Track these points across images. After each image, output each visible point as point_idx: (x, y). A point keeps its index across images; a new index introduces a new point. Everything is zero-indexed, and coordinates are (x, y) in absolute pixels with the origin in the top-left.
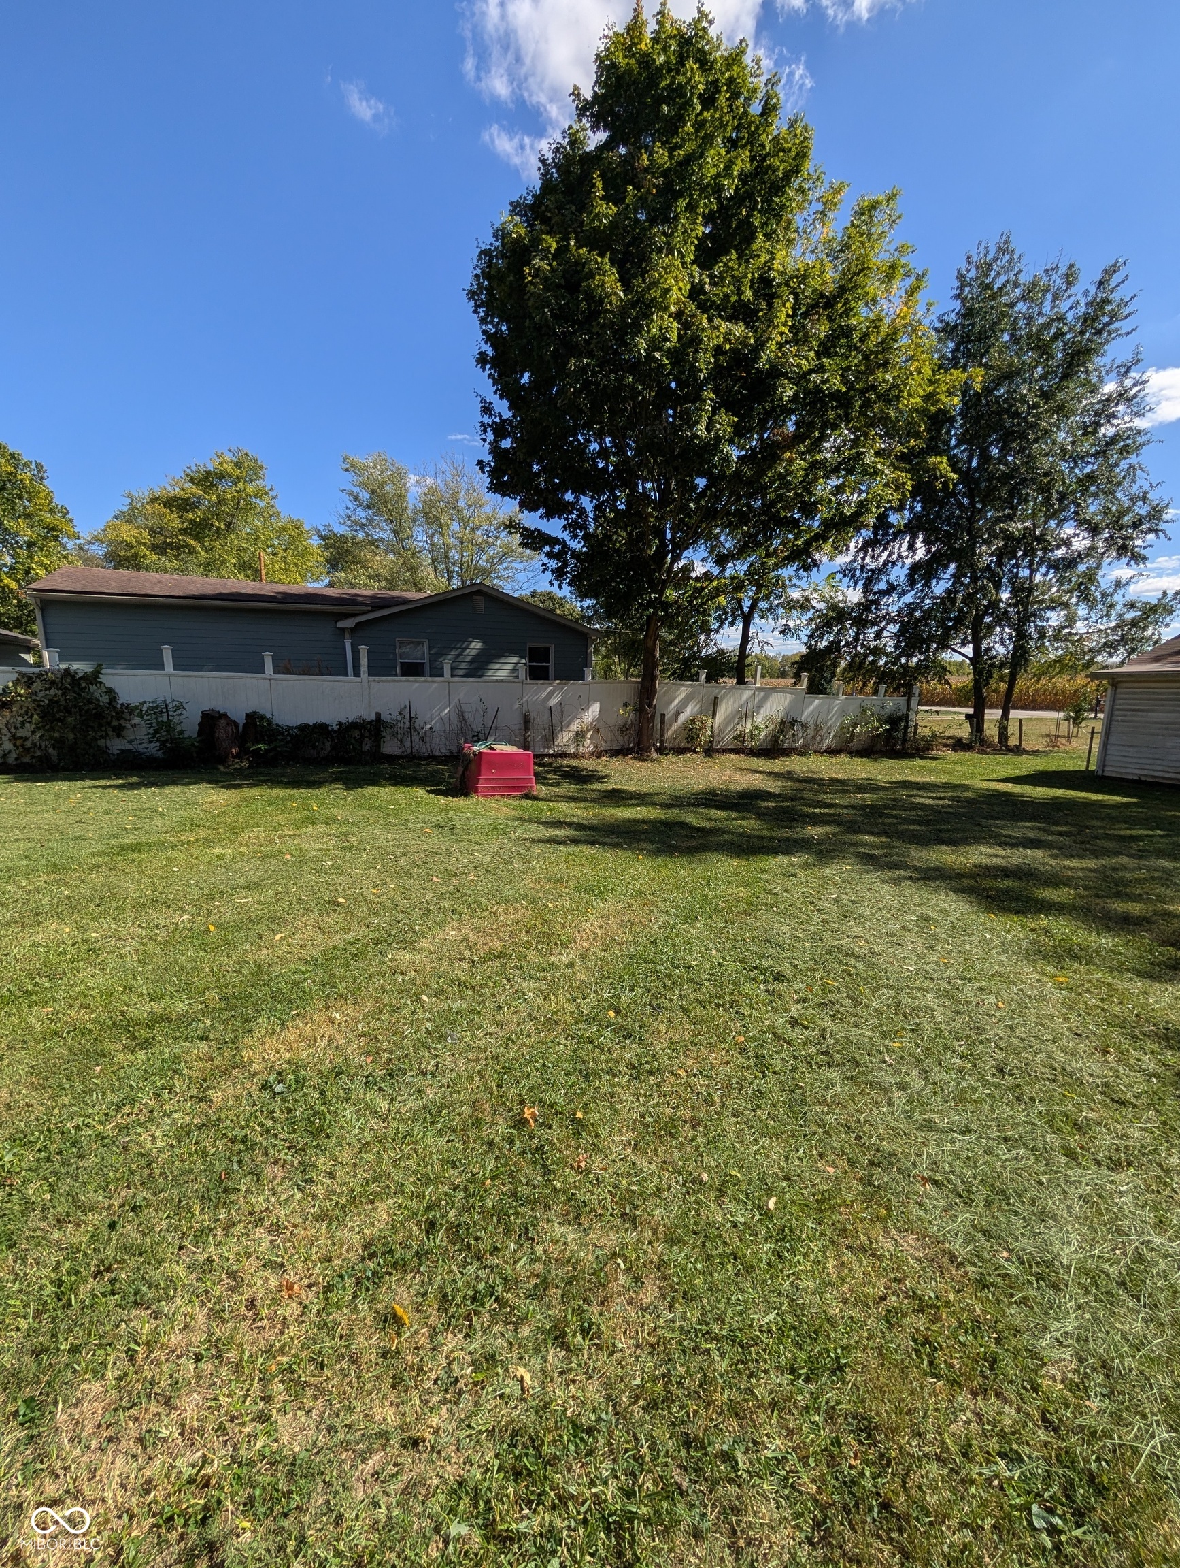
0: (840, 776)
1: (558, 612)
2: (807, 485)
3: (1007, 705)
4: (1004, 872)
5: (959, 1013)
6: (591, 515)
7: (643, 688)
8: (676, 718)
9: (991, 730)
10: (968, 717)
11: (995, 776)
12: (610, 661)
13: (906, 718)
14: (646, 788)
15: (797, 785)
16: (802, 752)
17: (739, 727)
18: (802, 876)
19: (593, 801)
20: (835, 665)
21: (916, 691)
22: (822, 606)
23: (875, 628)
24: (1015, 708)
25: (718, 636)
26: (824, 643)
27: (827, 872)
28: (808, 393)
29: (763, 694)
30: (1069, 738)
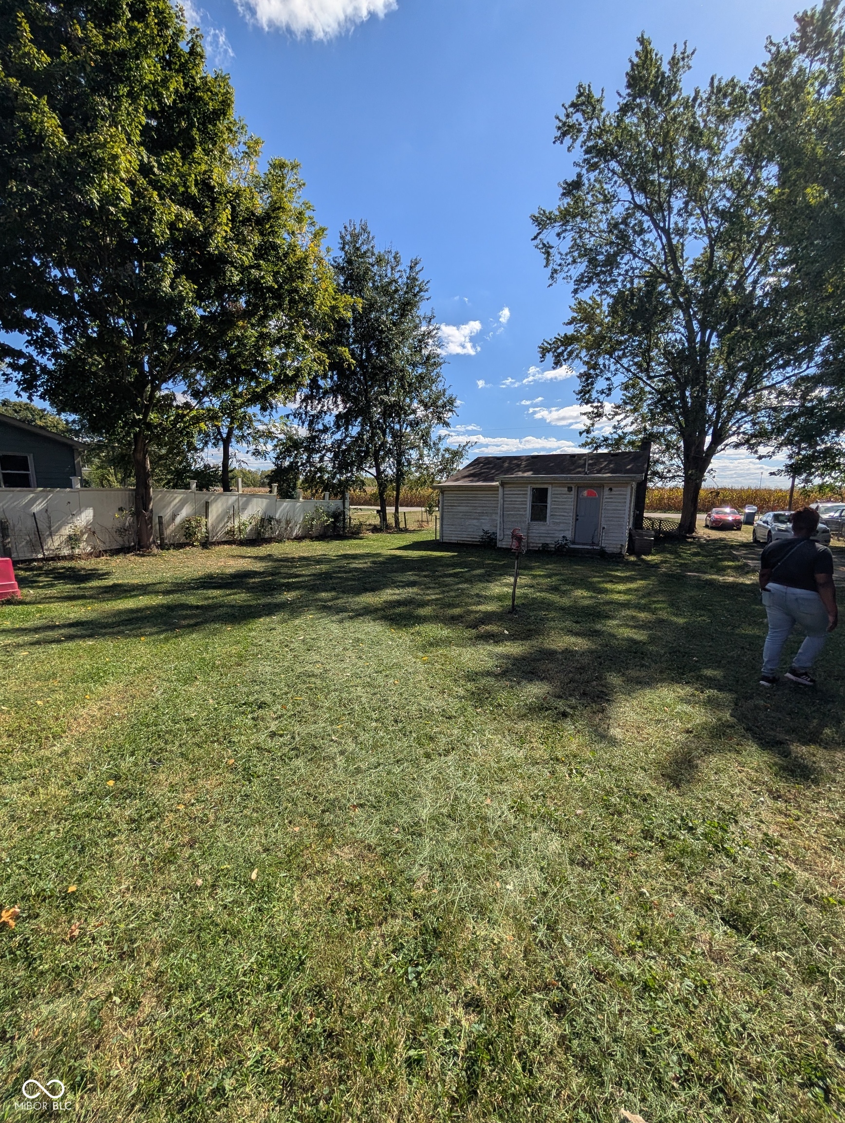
0: (305, 555)
1: (39, 422)
2: (258, 349)
3: (397, 503)
4: (399, 603)
5: (375, 694)
6: (60, 336)
7: (137, 494)
8: (173, 519)
9: (391, 520)
10: (378, 511)
11: (394, 546)
12: (105, 471)
13: (343, 513)
14: (148, 579)
15: (276, 564)
16: (279, 540)
17: (229, 524)
18: (279, 629)
19: (91, 597)
20: (297, 479)
21: (348, 495)
22: (282, 436)
23: (319, 455)
24: (402, 506)
25: (203, 454)
26: (287, 463)
27: (297, 622)
28: (250, 282)
29: (245, 499)
30: (428, 522)
